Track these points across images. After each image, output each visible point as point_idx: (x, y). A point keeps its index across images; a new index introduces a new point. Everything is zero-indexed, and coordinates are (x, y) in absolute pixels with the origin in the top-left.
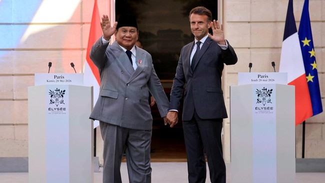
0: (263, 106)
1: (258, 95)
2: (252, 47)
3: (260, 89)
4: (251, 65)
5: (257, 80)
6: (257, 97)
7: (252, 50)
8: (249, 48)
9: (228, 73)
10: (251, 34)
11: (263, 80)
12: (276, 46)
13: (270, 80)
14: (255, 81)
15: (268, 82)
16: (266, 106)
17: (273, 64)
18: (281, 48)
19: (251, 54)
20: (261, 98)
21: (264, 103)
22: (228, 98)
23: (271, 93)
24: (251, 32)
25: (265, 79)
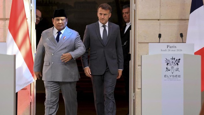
0: (171, 74)
1: (167, 64)
2: (161, 19)
3: (169, 58)
4: (160, 36)
5: (166, 50)
6: (166, 66)
7: (161, 21)
8: (158, 20)
9: (139, 43)
10: (160, 7)
11: (172, 50)
12: (183, 18)
13: (178, 50)
14: (164, 51)
15: (176, 52)
16: (174, 74)
17: (181, 35)
18: (189, 19)
19: (160, 25)
20: (169, 67)
21: (172, 71)
22: (139, 65)
23: (179, 62)
24: (160, 5)
25: (173, 49)
